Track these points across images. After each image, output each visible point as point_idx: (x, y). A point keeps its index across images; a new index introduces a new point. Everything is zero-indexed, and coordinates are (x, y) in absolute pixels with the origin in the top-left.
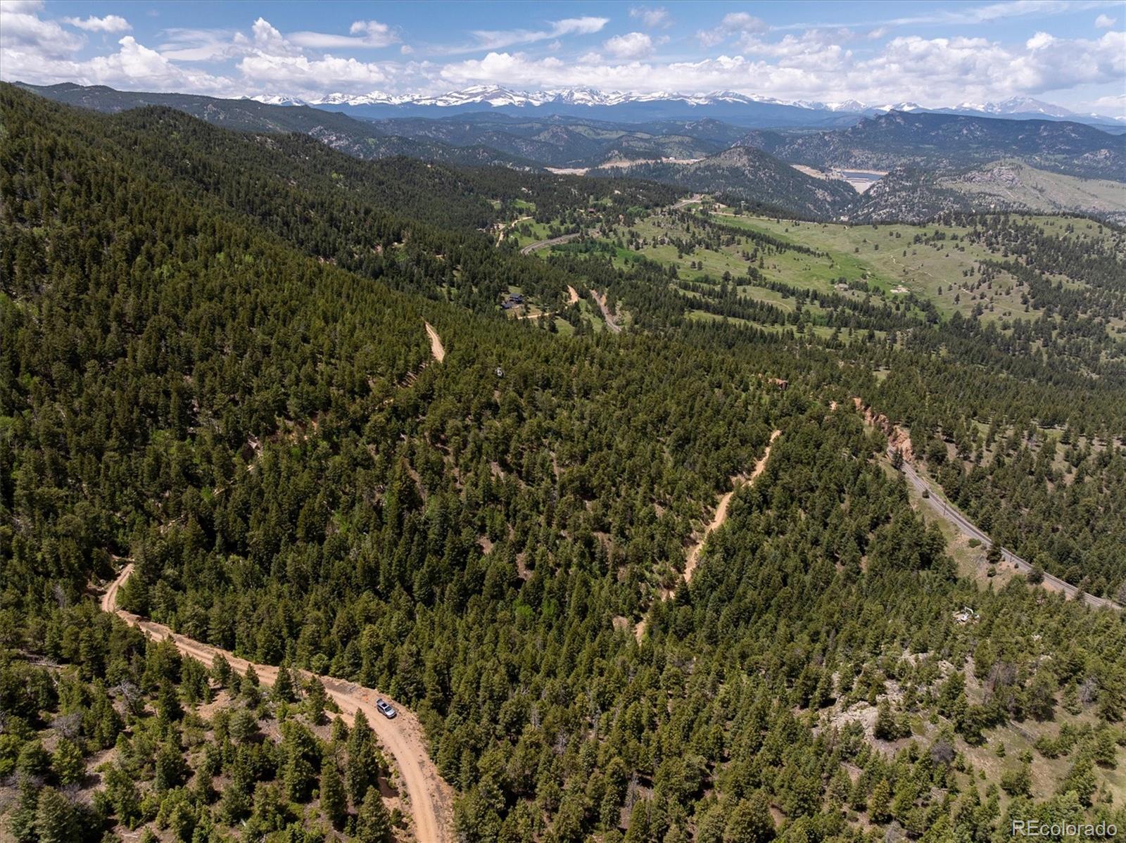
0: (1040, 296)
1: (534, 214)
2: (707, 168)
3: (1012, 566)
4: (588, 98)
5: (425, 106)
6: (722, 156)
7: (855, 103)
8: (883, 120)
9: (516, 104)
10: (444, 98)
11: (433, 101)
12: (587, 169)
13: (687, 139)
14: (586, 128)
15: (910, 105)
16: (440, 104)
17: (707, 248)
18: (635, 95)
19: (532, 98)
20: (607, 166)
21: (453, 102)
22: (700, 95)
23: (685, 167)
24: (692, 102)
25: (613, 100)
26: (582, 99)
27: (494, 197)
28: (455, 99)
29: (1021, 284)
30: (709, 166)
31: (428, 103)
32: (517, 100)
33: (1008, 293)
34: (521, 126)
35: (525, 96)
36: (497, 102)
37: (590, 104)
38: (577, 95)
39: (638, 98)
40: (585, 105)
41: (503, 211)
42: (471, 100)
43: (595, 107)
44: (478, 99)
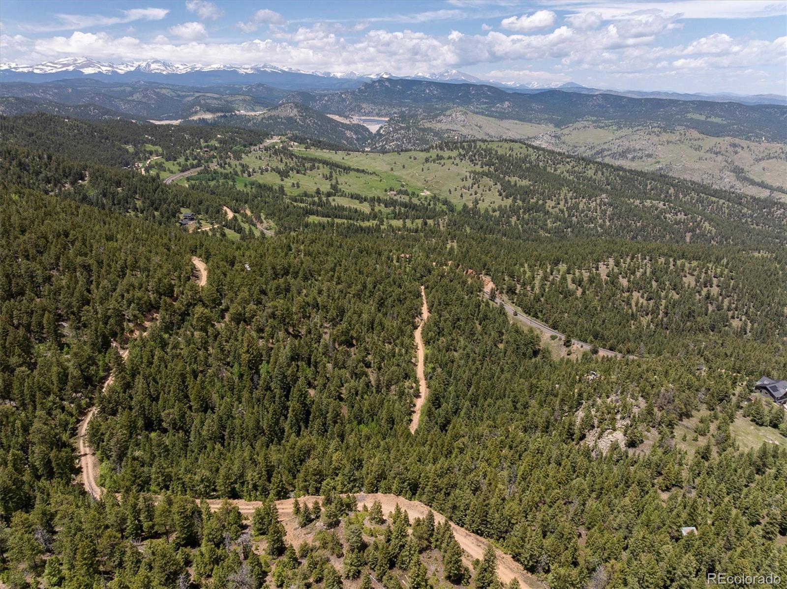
0: (508, 191)
1: (162, 155)
2: (270, 117)
3: (579, 346)
4: (163, 68)
5: (23, 73)
6: (279, 109)
7: (352, 73)
8: (377, 84)
9: (104, 72)
10: (39, 67)
11: (31, 69)
12: (180, 120)
13: (248, 98)
14: (168, 90)
15: (386, 73)
16: (36, 71)
17: (298, 173)
18: (199, 67)
19: (117, 68)
20: (195, 118)
21: (48, 70)
22: (246, 66)
23: (254, 118)
24: (242, 71)
25: (182, 70)
26: (158, 69)
27: (126, 143)
28: (50, 68)
29: (496, 184)
30: (271, 116)
31: (26, 70)
32: (104, 69)
33: (490, 190)
34: (115, 89)
35: (110, 66)
36: (88, 71)
37: (164, 73)
38: (153, 66)
39: (201, 68)
40: (161, 74)
41: (136, 154)
42: (64, 69)
43: (169, 76)
44: (71, 68)
